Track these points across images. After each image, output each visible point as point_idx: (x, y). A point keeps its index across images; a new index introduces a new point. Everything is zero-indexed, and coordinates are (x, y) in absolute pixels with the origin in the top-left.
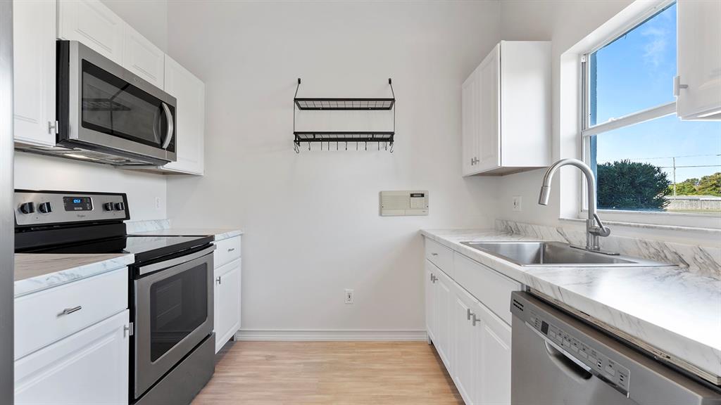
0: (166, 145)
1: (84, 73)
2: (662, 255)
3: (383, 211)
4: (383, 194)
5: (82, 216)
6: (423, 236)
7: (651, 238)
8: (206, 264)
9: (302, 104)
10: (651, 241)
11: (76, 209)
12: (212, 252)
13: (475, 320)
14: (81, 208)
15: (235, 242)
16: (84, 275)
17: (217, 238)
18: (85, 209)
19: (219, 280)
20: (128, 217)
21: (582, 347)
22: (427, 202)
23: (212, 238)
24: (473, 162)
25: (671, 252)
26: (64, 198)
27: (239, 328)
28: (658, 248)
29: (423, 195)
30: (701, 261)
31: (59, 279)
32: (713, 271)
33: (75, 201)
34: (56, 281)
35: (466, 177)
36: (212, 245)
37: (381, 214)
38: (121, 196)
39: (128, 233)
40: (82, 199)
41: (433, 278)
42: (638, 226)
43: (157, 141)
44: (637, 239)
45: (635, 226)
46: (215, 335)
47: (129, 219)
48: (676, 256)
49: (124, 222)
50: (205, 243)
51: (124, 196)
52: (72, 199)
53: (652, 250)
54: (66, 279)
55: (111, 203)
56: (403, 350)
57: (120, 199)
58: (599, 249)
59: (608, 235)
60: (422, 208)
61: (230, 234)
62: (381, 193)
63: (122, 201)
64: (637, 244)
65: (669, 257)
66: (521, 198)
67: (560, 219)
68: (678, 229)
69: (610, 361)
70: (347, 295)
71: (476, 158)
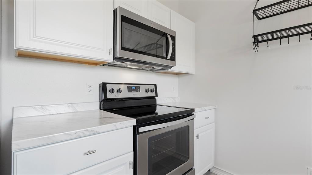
0: (169, 57)
1: (123, 22)
5: (135, 95)
8: (188, 126)
9: (261, 14)
11: (133, 91)
12: (193, 119)
14: (135, 91)
15: (210, 113)
16: (100, 131)
17: (196, 110)
18: (137, 91)
19: (198, 137)
20: (157, 96)
23: (193, 110)
26: (128, 86)
27: (213, 165)
31: (84, 134)
33: (133, 88)
34: (82, 134)
36: (193, 114)
38: (154, 86)
39: (157, 104)
40: (136, 87)
43: (165, 56)
46: (194, 170)
47: (157, 97)
49: (156, 98)
50: (189, 113)
51: (155, 85)
52: (131, 87)
54: (88, 134)
55: (148, 89)
57: (153, 87)
61: (206, 108)
63: (154, 88)
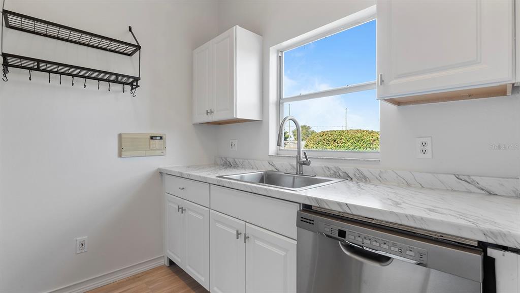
2: (337, 174)
3: (123, 153)
4: (123, 136)
6: (161, 173)
7: (331, 165)
9: (13, 20)
10: (331, 167)
13: (246, 238)
21: (383, 242)
22: (165, 143)
24: (207, 113)
25: (342, 172)
28: (335, 170)
29: (161, 138)
30: (358, 176)
32: (364, 180)
35: (196, 125)
37: (120, 155)
41: (182, 209)
42: (323, 158)
44: (323, 166)
45: (320, 158)
48: (345, 174)
53: (332, 172)
56: (146, 280)
58: (303, 173)
59: (309, 165)
60: (161, 150)
62: (120, 136)
64: (323, 169)
65: (341, 175)
66: (237, 141)
67: (269, 156)
68: (345, 159)
69: (409, 247)
70: (79, 244)
71: (211, 110)
